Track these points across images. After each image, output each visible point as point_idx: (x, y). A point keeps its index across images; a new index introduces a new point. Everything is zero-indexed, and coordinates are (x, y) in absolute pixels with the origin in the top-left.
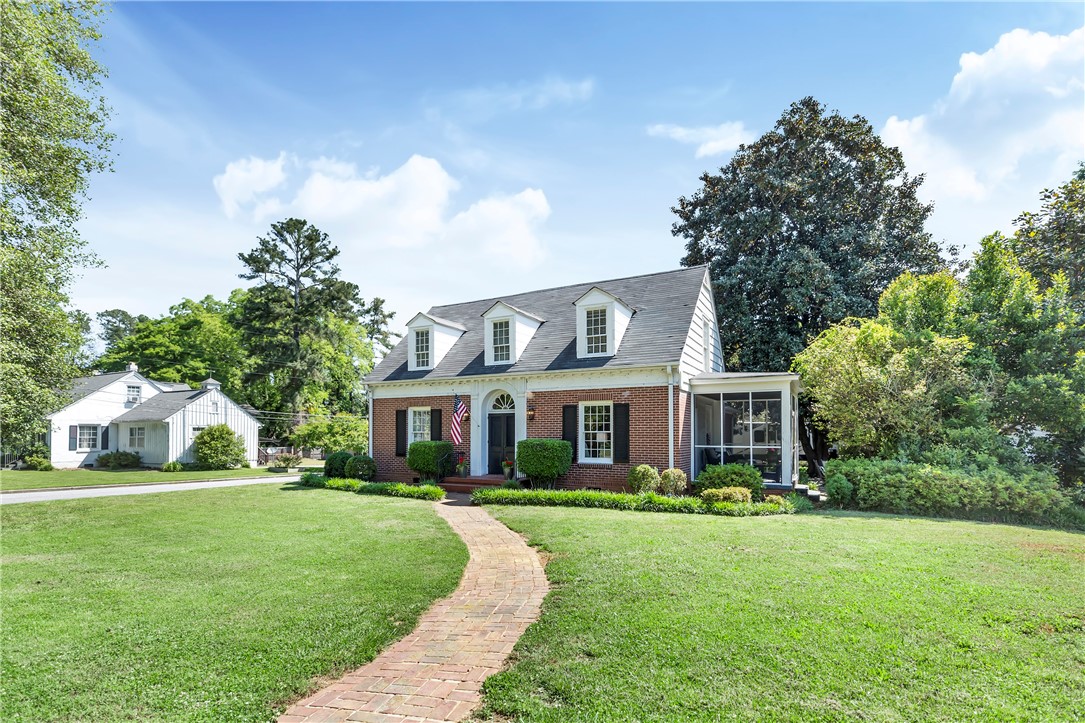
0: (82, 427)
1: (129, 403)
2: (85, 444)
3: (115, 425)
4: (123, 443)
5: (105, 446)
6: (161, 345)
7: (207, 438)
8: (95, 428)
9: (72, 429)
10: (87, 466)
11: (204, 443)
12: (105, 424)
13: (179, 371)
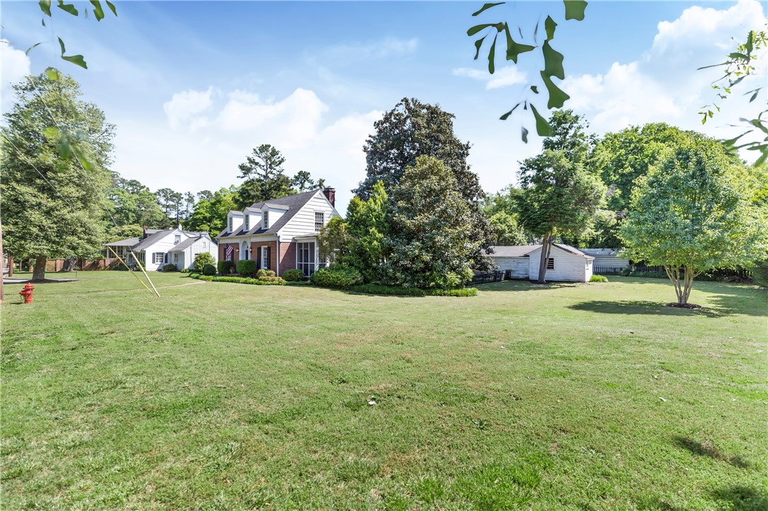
0: (157, 253)
1: (176, 243)
2: (159, 261)
3: (170, 252)
4: (172, 261)
5: (166, 262)
6: (202, 213)
7: (199, 259)
8: (162, 254)
9: (154, 254)
10: (159, 270)
11: (197, 261)
12: (166, 252)
13: (209, 226)
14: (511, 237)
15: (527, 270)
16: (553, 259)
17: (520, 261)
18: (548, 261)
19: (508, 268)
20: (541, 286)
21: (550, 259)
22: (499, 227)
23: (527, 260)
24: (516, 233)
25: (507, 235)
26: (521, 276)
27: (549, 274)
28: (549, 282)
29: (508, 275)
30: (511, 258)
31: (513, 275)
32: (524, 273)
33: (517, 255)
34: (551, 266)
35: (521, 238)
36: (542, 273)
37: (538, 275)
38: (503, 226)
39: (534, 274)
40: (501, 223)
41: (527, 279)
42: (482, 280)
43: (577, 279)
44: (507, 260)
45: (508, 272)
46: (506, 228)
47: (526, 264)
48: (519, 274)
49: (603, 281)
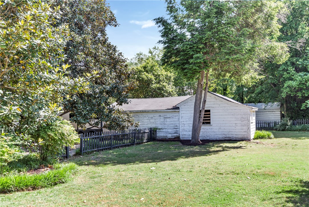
14: (159, 89)
15: (176, 127)
16: (209, 111)
17: (169, 115)
18: (203, 113)
19: (153, 126)
20: (196, 149)
21: (206, 111)
22: (144, 76)
23: (177, 114)
24: (165, 84)
25: (154, 86)
26: (170, 136)
27: (205, 132)
28: (206, 142)
29: (152, 135)
30: (156, 111)
31: (160, 134)
32: (173, 131)
33: (164, 108)
34: (207, 121)
35: (171, 90)
36: (195, 130)
37: (191, 133)
38: (150, 76)
39: (186, 133)
40: (147, 72)
41: (177, 139)
42: (110, 145)
43: (240, 136)
44: (151, 115)
45: (153, 132)
46: (153, 78)
47: (176, 119)
48: (167, 132)
49: (269, 138)
